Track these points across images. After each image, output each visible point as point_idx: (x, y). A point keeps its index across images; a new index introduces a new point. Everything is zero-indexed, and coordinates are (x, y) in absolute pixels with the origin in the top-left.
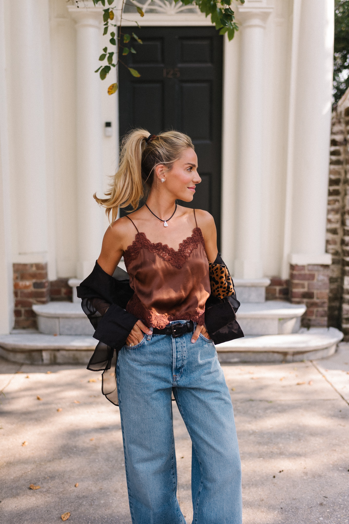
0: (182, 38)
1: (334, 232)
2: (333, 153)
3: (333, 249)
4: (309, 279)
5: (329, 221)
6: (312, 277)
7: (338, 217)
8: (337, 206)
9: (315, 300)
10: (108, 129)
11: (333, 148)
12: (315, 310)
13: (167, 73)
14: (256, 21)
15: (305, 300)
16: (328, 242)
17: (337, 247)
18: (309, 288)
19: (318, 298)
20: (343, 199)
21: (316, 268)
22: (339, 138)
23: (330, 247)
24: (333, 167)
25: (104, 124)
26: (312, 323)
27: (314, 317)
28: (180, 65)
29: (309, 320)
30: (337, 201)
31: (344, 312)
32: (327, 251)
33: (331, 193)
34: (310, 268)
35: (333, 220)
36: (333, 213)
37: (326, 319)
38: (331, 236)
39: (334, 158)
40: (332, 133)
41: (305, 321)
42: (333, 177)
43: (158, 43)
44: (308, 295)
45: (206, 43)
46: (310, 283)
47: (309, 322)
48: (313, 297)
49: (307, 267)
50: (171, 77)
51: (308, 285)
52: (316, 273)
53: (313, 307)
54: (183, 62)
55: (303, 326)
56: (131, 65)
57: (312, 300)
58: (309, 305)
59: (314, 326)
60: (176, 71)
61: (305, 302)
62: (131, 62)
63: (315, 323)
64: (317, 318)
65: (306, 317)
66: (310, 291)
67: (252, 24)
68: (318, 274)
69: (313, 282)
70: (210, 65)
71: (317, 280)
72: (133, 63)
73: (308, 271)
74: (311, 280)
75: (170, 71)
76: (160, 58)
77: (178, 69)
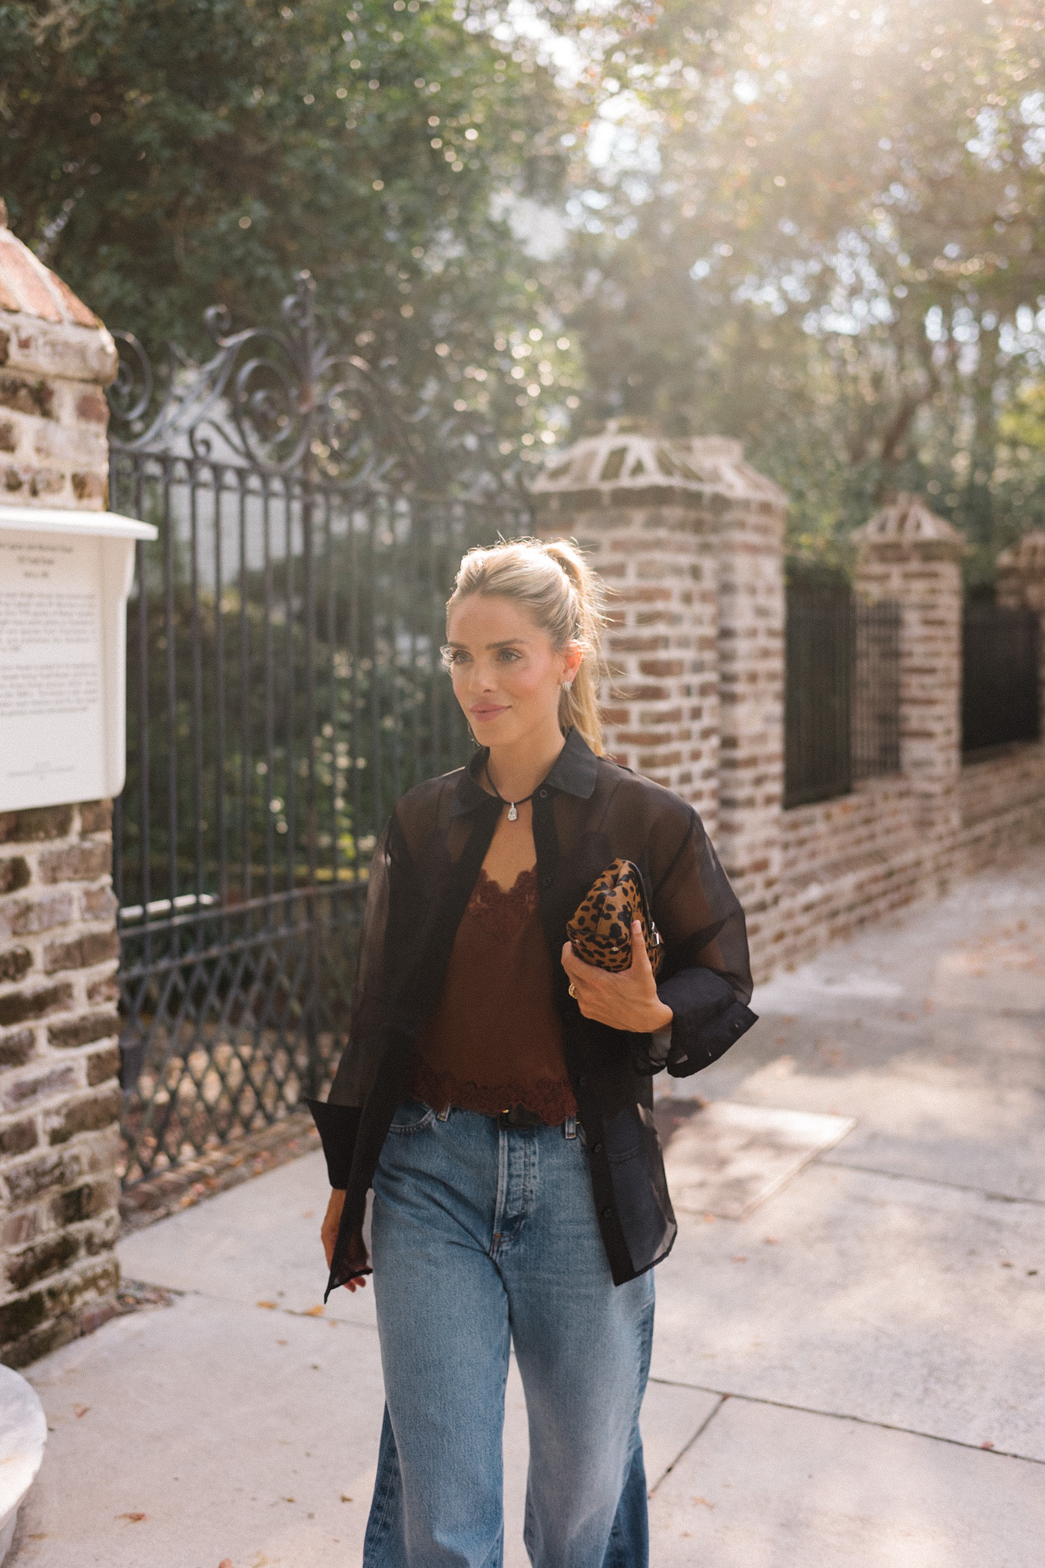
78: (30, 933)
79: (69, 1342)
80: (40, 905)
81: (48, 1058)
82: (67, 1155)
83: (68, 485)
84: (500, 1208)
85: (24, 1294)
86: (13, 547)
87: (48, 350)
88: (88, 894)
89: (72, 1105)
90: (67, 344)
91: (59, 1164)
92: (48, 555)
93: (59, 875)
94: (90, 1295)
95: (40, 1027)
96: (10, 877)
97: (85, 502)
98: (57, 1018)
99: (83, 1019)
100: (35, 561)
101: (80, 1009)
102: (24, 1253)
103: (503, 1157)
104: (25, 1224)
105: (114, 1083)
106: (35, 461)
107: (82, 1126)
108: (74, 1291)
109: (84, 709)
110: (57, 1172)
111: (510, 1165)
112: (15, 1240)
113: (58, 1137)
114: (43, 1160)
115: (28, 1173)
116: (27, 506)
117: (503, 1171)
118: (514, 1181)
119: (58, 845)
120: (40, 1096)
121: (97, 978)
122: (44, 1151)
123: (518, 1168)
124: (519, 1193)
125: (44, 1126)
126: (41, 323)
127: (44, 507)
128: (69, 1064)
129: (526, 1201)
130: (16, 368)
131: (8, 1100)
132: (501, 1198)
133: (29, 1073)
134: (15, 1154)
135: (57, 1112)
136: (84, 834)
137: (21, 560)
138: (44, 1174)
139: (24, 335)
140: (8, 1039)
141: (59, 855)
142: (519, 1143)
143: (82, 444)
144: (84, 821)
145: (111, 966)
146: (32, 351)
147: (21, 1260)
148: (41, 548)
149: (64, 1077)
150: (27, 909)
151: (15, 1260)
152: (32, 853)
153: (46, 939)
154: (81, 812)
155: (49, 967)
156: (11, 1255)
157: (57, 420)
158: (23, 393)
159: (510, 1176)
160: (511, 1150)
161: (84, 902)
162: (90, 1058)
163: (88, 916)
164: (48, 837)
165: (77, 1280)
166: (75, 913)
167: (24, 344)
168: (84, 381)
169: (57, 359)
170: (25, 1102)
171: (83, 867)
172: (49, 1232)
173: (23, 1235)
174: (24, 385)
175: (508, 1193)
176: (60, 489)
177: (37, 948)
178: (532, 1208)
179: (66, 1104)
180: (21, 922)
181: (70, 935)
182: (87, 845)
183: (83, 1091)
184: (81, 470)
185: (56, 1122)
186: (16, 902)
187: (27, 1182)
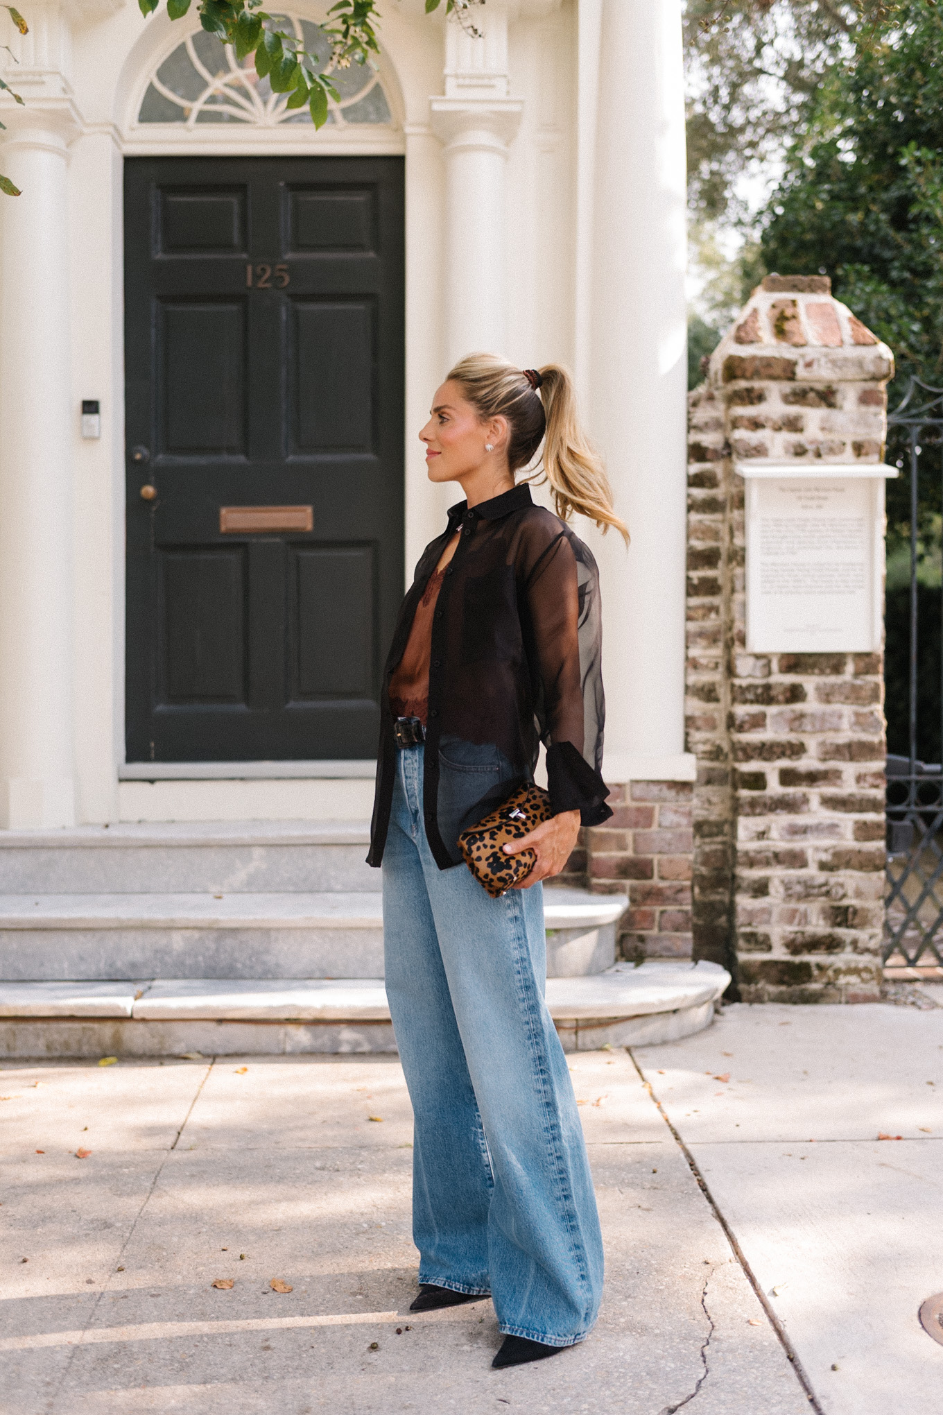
0: (295, 187)
1: (708, 694)
2: (696, 481)
3: (705, 743)
4: (636, 825)
5: (692, 664)
6: (645, 817)
7: (717, 652)
8: (712, 622)
9: (656, 882)
10: (93, 419)
11: (696, 468)
12: (658, 909)
13: (257, 277)
14: (481, 137)
15: (628, 883)
16: (689, 721)
17: (719, 737)
18: (635, 851)
19: (662, 878)
20: (728, 602)
21: (655, 790)
22: (710, 439)
23: (697, 736)
24: (695, 517)
25: (78, 406)
26: (649, 947)
27: (655, 932)
28: (289, 256)
29: (642, 939)
30: (715, 609)
31: (741, 918)
32: (687, 749)
33: (692, 589)
34: (638, 791)
35: (703, 661)
36: (703, 642)
37: (689, 935)
38: (697, 706)
39: (699, 493)
40: (691, 427)
41: (630, 943)
42: (699, 545)
43: (234, 200)
44: (637, 869)
45: (360, 198)
46: (639, 835)
47: (639, 944)
48: (649, 873)
49: (632, 786)
50: (268, 285)
51: (635, 841)
52: (657, 806)
53: (649, 902)
54: (298, 246)
55: (623, 959)
56: (159, 256)
57: (647, 883)
58: (639, 897)
59: (656, 956)
60: (281, 270)
61: (628, 889)
62: (159, 246)
63: (658, 948)
64: (664, 933)
65: (632, 932)
66: (642, 856)
67: (468, 143)
68: (661, 808)
69: (647, 830)
70: (372, 254)
71: (660, 826)
72: (165, 251)
73: (634, 799)
74: (644, 827)
75: (264, 270)
76: (236, 239)
77: (285, 267)
78: (804, 732)
79: (834, 1003)
80: (813, 715)
81: (817, 814)
82: (832, 881)
83: (849, 450)
85: (797, 959)
86: (793, 490)
87: (829, 365)
88: (857, 715)
89: (838, 849)
90: (846, 360)
91: (826, 884)
92: (823, 494)
93: (831, 698)
94: (853, 979)
95: (814, 794)
96: (788, 695)
97: (863, 458)
98: (829, 790)
99: (851, 795)
100: (812, 498)
101: (848, 787)
102: (796, 933)
104: (798, 916)
105: (881, 844)
106: (820, 436)
107: (848, 865)
108: (837, 972)
109: (853, 592)
110: (824, 889)
111: (405, 769)
112: (790, 922)
113: (823, 866)
114: (812, 878)
115: (799, 882)
116: (812, 464)
118: (408, 781)
119: (833, 679)
120: (809, 836)
121: (863, 771)
122: (812, 871)
124: (412, 792)
125: (813, 857)
126: (825, 350)
127: (827, 464)
128: (836, 821)
130: (805, 380)
131: (784, 833)
132: (406, 794)
133: (801, 820)
134: (788, 868)
135: (826, 850)
136: (857, 674)
137: (800, 498)
138: (814, 887)
139: (808, 359)
140: (783, 796)
141: (833, 686)
143: (863, 421)
144: (856, 665)
145: (879, 765)
146: (815, 366)
147: (792, 936)
148: (817, 489)
149: (832, 828)
150: (802, 716)
151: (787, 934)
152: (810, 683)
153: (820, 737)
154: (854, 660)
155: (822, 756)
156: (785, 931)
157: (841, 408)
158: (812, 395)
159: (406, 777)
161: (853, 719)
162: (856, 822)
163: (857, 728)
164: (822, 672)
165: (843, 966)
166: (845, 724)
167: (809, 365)
168: (865, 380)
169: (837, 370)
170: (797, 837)
171: (854, 695)
172: (819, 926)
173: (796, 921)
174: (812, 389)
175: (407, 790)
176: (842, 452)
177: (812, 744)
179: (834, 847)
180: (797, 723)
181: (843, 738)
182: (858, 682)
183: (848, 841)
184: (859, 439)
185: (826, 857)
186: (793, 711)
187: (798, 889)
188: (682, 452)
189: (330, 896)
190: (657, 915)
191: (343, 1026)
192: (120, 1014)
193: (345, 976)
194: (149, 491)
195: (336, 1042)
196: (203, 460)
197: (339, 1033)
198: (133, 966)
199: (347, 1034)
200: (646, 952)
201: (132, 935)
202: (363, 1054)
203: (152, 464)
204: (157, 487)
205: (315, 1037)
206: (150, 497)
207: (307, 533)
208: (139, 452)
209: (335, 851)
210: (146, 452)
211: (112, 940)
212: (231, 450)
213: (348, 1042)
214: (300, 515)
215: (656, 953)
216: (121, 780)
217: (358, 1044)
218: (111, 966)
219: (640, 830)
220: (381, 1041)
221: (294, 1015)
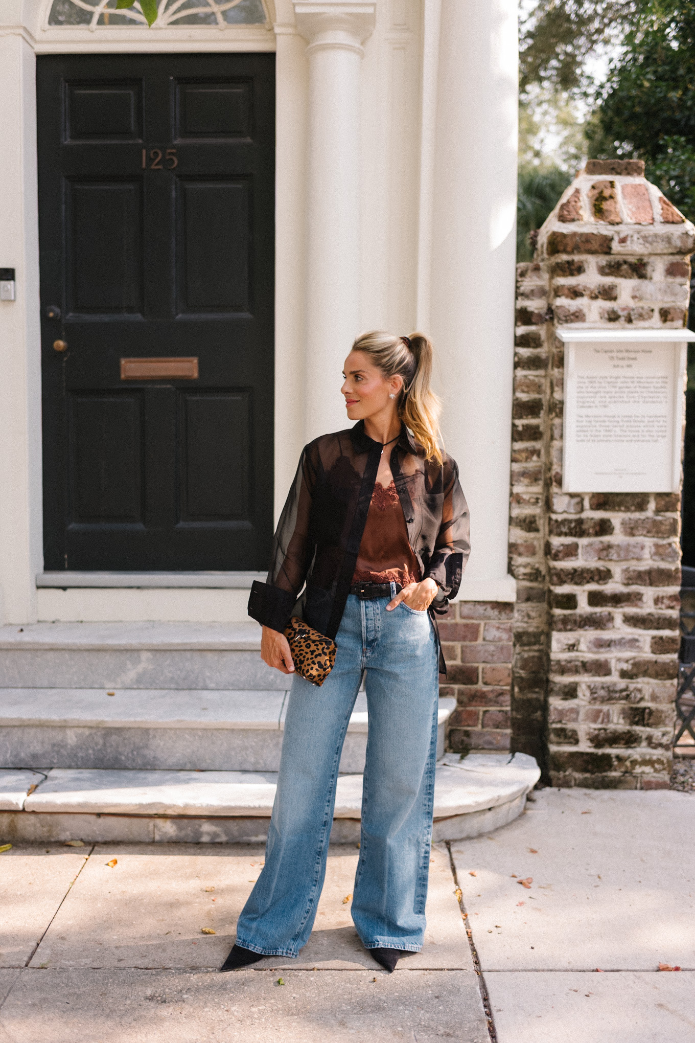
0: (183, 81)
1: (529, 525)
2: (521, 341)
3: (525, 566)
4: (464, 638)
5: (515, 499)
6: (472, 632)
7: (537, 489)
8: (534, 463)
9: (480, 686)
10: (8, 284)
11: (522, 330)
12: (482, 709)
13: (150, 160)
14: (339, 36)
15: (456, 687)
16: (512, 548)
17: (537, 561)
18: (463, 660)
19: (486, 683)
20: (548, 447)
21: (480, 609)
22: (535, 305)
23: (519, 560)
24: (520, 373)
26: (474, 741)
27: (479, 728)
28: (178, 141)
29: (467, 734)
30: (537, 452)
31: (553, 717)
32: (510, 571)
33: (516, 435)
34: (466, 610)
35: (526, 497)
36: (526, 481)
37: (509, 731)
38: (519, 535)
39: (525, 352)
40: (518, 295)
41: (457, 738)
42: (523, 397)
43: (131, 93)
44: (464, 675)
45: (239, 90)
46: (466, 647)
47: (465, 738)
48: (474, 679)
49: (461, 606)
50: (160, 167)
51: (462, 652)
52: (482, 623)
53: (474, 703)
54: (185, 133)
55: (452, 751)
56: (68, 142)
57: (473, 687)
58: (465, 699)
59: (479, 749)
60: (170, 154)
61: (456, 691)
62: (68, 133)
63: (481, 741)
64: (485, 730)
65: (459, 728)
66: (469, 665)
67: (329, 42)
68: (485, 624)
69: (473, 643)
70: (249, 140)
71: (484, 639)
72: (72, 137)
73: (462, 617)
74: (470, 641)
75: (156, 154)
76: (133, 127)
77: (174, 151)
78: (611, 560)
79: (631, 789)
80: (618, 546)
81: (620, 630)
82: (632, 687)
83: (656, 314)
84: (364, 635)
85: (600, 751)
86: (606, 352)
87: (641, 241)
88: (657, 546)
89: (637, 660)
90: (656, 236)
91: (626, 689)
92: (632, 355)
93: (635, 531)
94: (648, 769)
95: (618, 613)
96: (598, 528)
97: (668, 323)
98: (631, 610)
99: (650, 614)
100: (623, 359)
101: (647, 608)
102: (600, 729)
103: (363, 610)
104: (601, 715)
105: (675, 656)
106: (632, 304)
107: (646, 674)
108: (634, 763)
109: (656, 441)
110: (624, 694)
111: (366, 614)
112: (595, 721)
113: (624, 674)
114: (615, 684)
115: (603, 688)
116: (624, 328)
117: (363, 617)
118: (370, 622)
119: (637, 515)
120: (613, 649)
121: (661, 594)
122: (614, 679)
123: (371, 615)
124: (372, 628)
125: (615, 666)
126: (637, 227)
127: (636, 329)
128: (636, 637)
129: (376, 632)
130: (619, 254)
131: (591, 646)
132: (364, 630)
133: (606, 635)
134: (593, 676)
135: (627, 661)
136: (658, 511)
137: (612, 358)
138: (616, 692)
139: (622, 235)
140: (592, 614)
141: (636, 521)
142: (370, 604)
143: (669, 290)
144: (657, 504)
145: (675, 589)
146: (628, 242)
147: (596, 732)
148: (627, 351)
149: (633, 643)
150: (609, 547)
151: (592, 730)
152: (617, 518)
153: (624, 565)
154: (655, 499)
155: (626, 582)
156: (590, 728)
157: (651, 278)
158: (625, 267)
159: (367, 620)
160: (366, 607)
161: (653, 550)
162: (653, 638)
163: (655, 558)
164: (628, 510)
165: (637, 757)
166: (646, 554)
167: (623, 241)
168: (672, 254)
169: (647, 245)
170: (602, 650)
171: (655, 529)
172: (619, 724)
173: (600, 720)
174: (625, 262)
175: (367, 628)
176: (650, 317)
177: (617, 571)
178: (379, 635)
179: (634, 658)
180: (605, 553)
181: (643, 566)
182: (659, 518)
183: (646, 654)
184: (666, 306)
185: (626, 666)
186: (601, 542)
187: (602, 693)
188: (510, 316)
189: (205, 694)
190: (481, 713)
191: (204, 820)
192: (13, 808)
193: (213, 768)
194: (60, 344)
195: (198, 834)
196: (105, 318)
197: (200, 826)
198: (34, 756)
199: (207, 827)
200: (471, 745)
201: (33, 731)
202: (221, 843)
203: (63, 321)
204: (66, 340)
205: (180, 829)
206: (61, 349)
207: (194, 380)
208: (52, 311)
209: (209, 655)
210: (58, 310)
211: (17, 734)
212: (130, 310)
213: (208, 833)
214: (186, 365)
215: (479, 745)
216: (38, 587)
217: (216, 835)
218: (16, 756)
219: (467, 643)
220: (236, 834)
221: (161, 812)
